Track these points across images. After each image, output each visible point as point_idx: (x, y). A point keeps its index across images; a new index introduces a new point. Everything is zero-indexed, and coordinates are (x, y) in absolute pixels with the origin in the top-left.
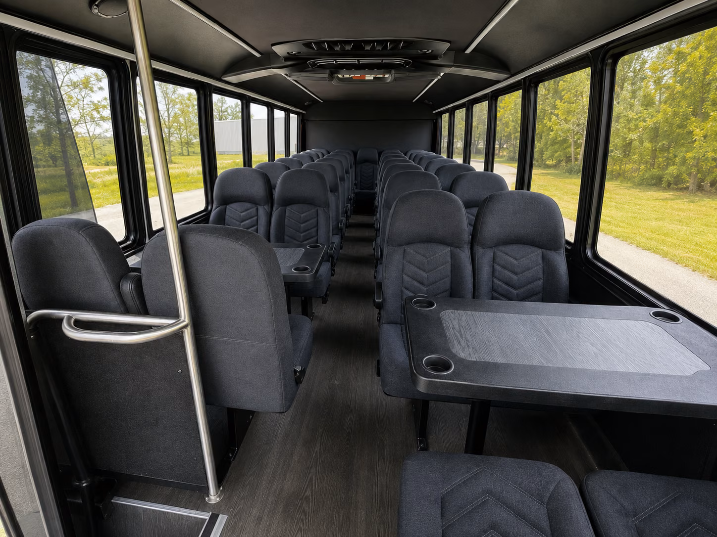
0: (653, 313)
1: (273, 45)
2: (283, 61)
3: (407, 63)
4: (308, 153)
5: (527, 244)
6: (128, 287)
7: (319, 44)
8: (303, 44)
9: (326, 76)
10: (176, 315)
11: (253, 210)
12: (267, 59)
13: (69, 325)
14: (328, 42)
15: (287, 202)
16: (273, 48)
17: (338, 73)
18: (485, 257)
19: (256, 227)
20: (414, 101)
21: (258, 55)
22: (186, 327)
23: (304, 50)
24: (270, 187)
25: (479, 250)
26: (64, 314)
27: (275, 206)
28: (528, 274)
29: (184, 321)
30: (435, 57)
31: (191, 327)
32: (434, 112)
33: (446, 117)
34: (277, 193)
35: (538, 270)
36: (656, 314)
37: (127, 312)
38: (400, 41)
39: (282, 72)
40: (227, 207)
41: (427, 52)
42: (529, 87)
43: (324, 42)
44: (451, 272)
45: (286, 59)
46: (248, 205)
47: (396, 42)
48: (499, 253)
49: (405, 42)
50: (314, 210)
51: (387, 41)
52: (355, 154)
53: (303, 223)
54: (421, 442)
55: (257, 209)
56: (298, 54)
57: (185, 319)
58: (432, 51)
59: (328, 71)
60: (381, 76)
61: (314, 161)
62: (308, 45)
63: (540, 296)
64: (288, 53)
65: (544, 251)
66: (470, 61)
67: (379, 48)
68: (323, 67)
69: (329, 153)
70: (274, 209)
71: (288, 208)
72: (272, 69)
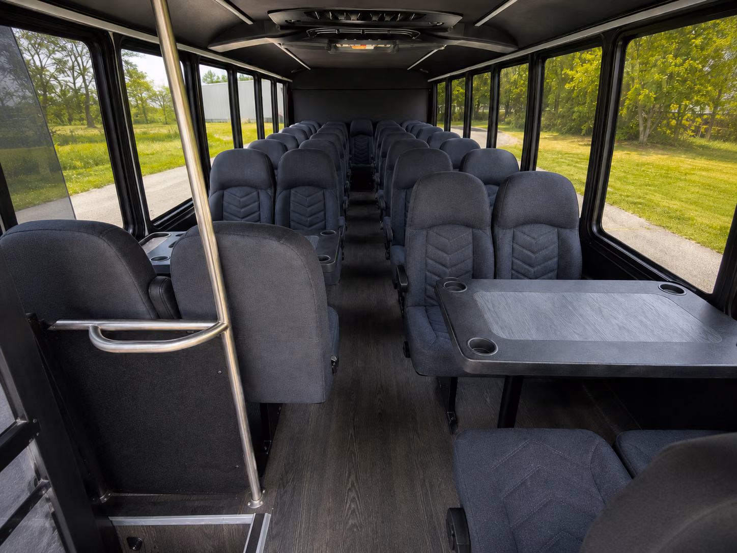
0: (661, 286)
1: (270, 12)
2: (279, 29)
3: (414, 35)
4: (296, 126)
5: (544, 224)
6: (157, 291)
7: (323, 13)
8: (305, 13)
9: (325, 45)
10: (215, 318)
11: (255, 194)
12: (262, 26)
13: (98, 336)
14: (333, 12)
15: (291, 185)
16: (271, 16)
17: (337, 42)
18: (505, 238)
19: (258, 213)
20: (408, 69)
21: (249, 22)
22: (226, 329)
23: (305, 18)
24: (272, 168)
25: (500, 233)
26: (89, 324)
27: (279, 189)
28: (544, 253)
29: (223, 324)
30: (444, 29)
31: (230, 330)
32: (429, 81)
33: (441, 86)
34: (279, 174)
35: (554, 248)
36: (664, 287)
37: (158, 317)
38: (411, 14)
39: (275, 41)
40: (225, 192)
41: (438, 24)
42: (536, 62)
43: (328, 11)
44: (473, 254)
45: (283, 27)
46: (248, 189)
47: (407, 15)
48: (518, 233)
49: (417, 14)
50: (321, 193)
51: (398, 13)
52: (348, 126)
53: (309, 207)
54: (451, 415)
55: (258, 194)
56: (297, 23)
57: (224, 321)
58: (443, 23)
59: (326, 41)
60: (383, 46)
61: (308, 139)
62: (309, 12)
63: (554, 273)
64: (286, 21)
65: (560, 229)
66: (479, 34)
67: (387, 19)
68: (322, 36)
69: (320, 126)
70: (277, 194)
71: (293, 191)
72: (266, 38)
